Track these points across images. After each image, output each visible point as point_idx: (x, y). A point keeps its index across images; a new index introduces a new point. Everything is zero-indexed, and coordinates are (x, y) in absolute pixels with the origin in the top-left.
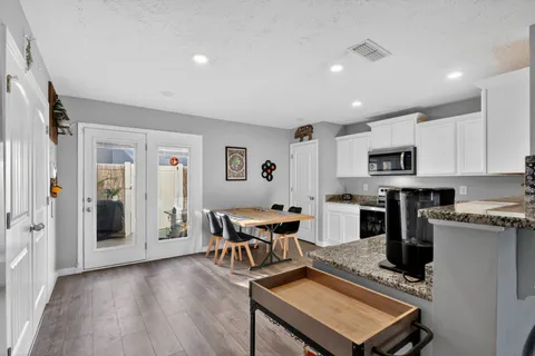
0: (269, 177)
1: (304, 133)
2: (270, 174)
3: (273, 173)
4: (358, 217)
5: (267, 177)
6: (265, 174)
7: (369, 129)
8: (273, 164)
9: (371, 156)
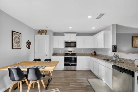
0: (29, 48)
1: (42, 32)
2: (29, 46)
3: (30, 46)
4: (64, 60)
5: (28, 48)
6: (28, 46)
7: (64, 35)
8: (30, 42)
9: (65, 43)
